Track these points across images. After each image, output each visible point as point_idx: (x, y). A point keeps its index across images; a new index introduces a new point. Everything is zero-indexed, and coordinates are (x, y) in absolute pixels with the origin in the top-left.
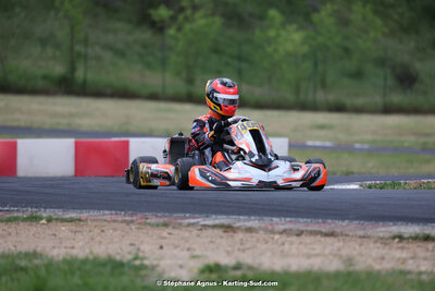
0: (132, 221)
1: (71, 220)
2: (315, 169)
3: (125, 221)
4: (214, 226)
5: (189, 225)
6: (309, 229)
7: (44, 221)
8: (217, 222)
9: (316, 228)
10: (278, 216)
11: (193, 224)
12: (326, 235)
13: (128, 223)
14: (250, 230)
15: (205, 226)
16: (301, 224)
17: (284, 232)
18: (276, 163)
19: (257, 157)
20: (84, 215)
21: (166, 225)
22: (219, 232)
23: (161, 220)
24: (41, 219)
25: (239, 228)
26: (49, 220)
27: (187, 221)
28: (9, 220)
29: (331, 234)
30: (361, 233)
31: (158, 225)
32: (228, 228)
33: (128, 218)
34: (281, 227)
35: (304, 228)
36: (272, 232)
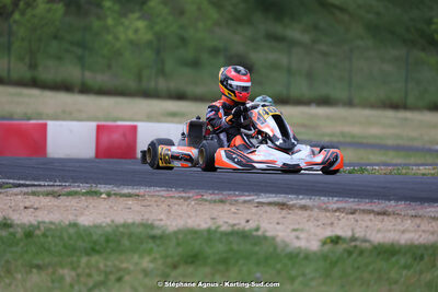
0: (189, 198)
1: (129, 196)
2: (333, 153)
3: (182, 197)
4: (270, 204)
5: (245, 202)
6: (362, 208)
7: (103, 196)
8: (271, 200)
9: (367, 207)
10: (325, 196)
11: (249, 201)
12: (379, 214)
13: (186, 199)
14: (304, 208)
15: (260, 204)
16: (351, 203)
17: (338, 210)
18: (298, 147)
19: (281, 141)
20: (142, 190)
21: (222, 201)
22: (276, 209)
23: (217, 197)
24: (101, 194)
25: (293, 205)
26: (109, 195)
27: (242, 198)
28: (69, 194)
29: (384, 213)
30: (413, 213)
31: (215, 202)
32: (282, 206)
33: (184, 195)
34: (335, 206)
35: (357, 207)
36: (326, 210)
